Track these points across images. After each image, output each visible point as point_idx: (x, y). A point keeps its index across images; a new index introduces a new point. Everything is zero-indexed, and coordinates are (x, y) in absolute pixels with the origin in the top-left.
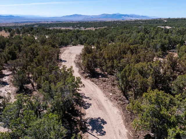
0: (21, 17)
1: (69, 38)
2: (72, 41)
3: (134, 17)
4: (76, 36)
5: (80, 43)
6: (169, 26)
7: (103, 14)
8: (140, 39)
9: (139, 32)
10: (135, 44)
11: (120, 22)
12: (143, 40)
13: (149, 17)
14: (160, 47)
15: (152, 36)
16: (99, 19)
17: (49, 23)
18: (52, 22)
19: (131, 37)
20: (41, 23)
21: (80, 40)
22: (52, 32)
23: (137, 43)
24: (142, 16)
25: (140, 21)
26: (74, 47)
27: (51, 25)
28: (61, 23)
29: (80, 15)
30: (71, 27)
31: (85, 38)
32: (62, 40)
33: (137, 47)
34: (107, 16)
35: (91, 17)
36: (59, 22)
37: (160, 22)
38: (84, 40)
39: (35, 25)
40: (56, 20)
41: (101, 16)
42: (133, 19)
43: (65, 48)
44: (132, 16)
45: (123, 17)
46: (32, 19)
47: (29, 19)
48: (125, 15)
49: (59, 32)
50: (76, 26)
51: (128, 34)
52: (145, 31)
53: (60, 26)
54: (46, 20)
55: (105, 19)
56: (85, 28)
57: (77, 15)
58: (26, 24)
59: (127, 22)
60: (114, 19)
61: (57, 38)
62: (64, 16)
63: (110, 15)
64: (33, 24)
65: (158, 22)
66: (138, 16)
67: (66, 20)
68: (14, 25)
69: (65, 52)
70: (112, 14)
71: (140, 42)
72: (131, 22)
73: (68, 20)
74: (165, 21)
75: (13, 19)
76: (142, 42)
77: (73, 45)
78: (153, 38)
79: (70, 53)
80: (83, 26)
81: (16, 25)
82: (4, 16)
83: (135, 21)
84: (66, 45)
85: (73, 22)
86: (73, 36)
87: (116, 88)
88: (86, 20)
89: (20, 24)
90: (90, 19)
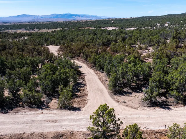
3: (85, 17)
6: (114, 27)
7: (54, 14)
8: (91, 40)
9: (90, 34)
10: (88, 43)
11: (72, 23)
12: (93, 40)
13: (98, 17)
14: (102, 44)
15: (98, 38)
16: (50, 19)
19: (84, 38)
23: (89, 43)
25: (90, 21)
27: (1, 27)
29: (29, 15)
30: (24, 29)
33: (89, 45)
34: (57, 16)
35: (41, 18)
36: (6, 23)
37: (107, 22)
41: (51, 16)
42: (84, 19)
44: (82, 16)
45: (74, 16)
48: (76, 15)
50: (28, 28)
51: (82, 35)
52: (94, 33)
53: (11, 29)
55: (56, 19)
56: (39, 30)
57: (25, 15)
59: (79, 22)
60: (65, 19)
62: (10, 17)
63: (60, 15)
65: (106, 23)
66: (88, 16)
70: (63, 14)
71: (91, 42)
72: (82, 22)
73: (16, 21)
74: (112, 21)
76: (92, 42)
78: (99, 39)
80: (36, 28)
83: (86, 22)
87: (83, 60)
88: (36, 21)
90: (40, 19)
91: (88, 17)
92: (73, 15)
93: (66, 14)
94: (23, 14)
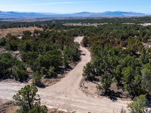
0: (41, 14)
1: (78, 32)
2: (80, 34)
3: (132, 14)
4: (82, 31)
5: (84, 35)
16: (103, 15)
17: (63, 19)
18: (66, 18)
20: (57, 19)
21: (84, 33)
22: (68, 28)
24: (139, 13)
25: (134, 18)
26: (81, 37)
27: (65, 21)
28: (72, 19)
30: (81, 23)
31: (87, 32)
32: (74, 33)
34: (110, 13)
35: (97, 14)
36: (71, 18)
38: (86, 33)
39: (53, 21)
40: (69, 17)
41: (104, 13)
43: (76, 37)
44: (130, 13)
45: (123, 14)
46: (49, 16)
47: (47, 16)
48: (125, 13)
49: (72, 28)
50: (84, 22)
52: (125, 28)
53: (72, 22)
54: (60, 17)
55: (108, 15)
56: (91, 24)
57: (85, 12)
58: (46, 20)
59: (124, 18)
60: (115, 16)
61: (72, 32)
62: (75, 13)
63: (112, 12)
64: (51, 20)
67: (77, 17)
68: (36, 21)
69: (76, 39)
73: (78, 17)
75: (35, 15)
77: (80, 36)
79: (78, 40)
80: (89, 22)
81: (38, 21)
82: (28, 13)
83: (131, 18)
84: (77, 36)
85: (82, 18)
86: (81, 31)
88: (93, 17)
89: (41, 20)
90: (96, 16)
91: (135, 14)
92: (123, 12)
93: (116, 12)
94: (84, 12)
